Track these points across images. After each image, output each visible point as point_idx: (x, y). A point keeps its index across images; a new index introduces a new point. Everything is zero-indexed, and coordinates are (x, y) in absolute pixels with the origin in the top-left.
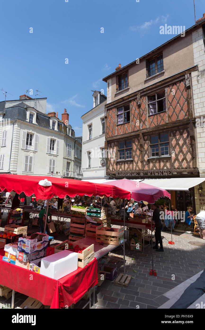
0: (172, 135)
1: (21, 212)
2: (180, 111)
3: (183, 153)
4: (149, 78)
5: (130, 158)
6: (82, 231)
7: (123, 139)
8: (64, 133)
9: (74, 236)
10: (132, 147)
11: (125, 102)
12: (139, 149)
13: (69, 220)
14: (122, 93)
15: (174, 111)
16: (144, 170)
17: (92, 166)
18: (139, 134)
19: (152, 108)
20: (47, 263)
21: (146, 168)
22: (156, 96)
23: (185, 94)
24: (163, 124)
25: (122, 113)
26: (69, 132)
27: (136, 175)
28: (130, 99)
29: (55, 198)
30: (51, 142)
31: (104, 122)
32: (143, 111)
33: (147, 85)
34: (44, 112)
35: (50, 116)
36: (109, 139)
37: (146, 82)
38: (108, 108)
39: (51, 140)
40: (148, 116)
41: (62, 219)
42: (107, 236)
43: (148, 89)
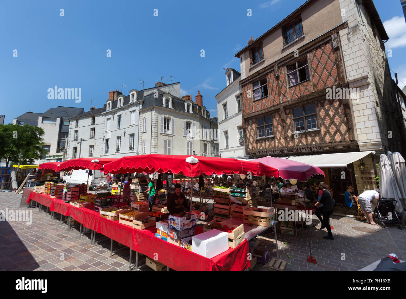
0: (319, 105)
1: (165, 193)
2: (328, 77)
3: (335, 124)
4: (287, 46)
5: (271, 135)
6: (227, 212)
7: (262, 115)
8: (199, 115)
9: (219, 217)
10: (272, 123)
11: (260, 75)
12: (281, 124)
13: (211, 201)
14: (256, 66)
15: (320, 78)
16: (288, 147)
17: (230, 146)
18: (280, 108)
19: (292, 79)
20: (199, 241)
21: (291, 144)
22: (297, 65)
23: (333, 57)
24: (307, 94)
25: (259, 88)
26: (204, 113)
27: (279, 153)
28: (266, 72)
29: (195, 180)
30: (187, 125)
31: (240, 100)
32: (282, 83)
33: (285, 54)
34: (178, 96)
35: (184, 99)
36: (246, 117)
37: (283, 51)
38: (243, 85)
39: (187, 123)
40: (289, 88)
41: (204, 201)
42: (256, 217)
43: (286, 58)
